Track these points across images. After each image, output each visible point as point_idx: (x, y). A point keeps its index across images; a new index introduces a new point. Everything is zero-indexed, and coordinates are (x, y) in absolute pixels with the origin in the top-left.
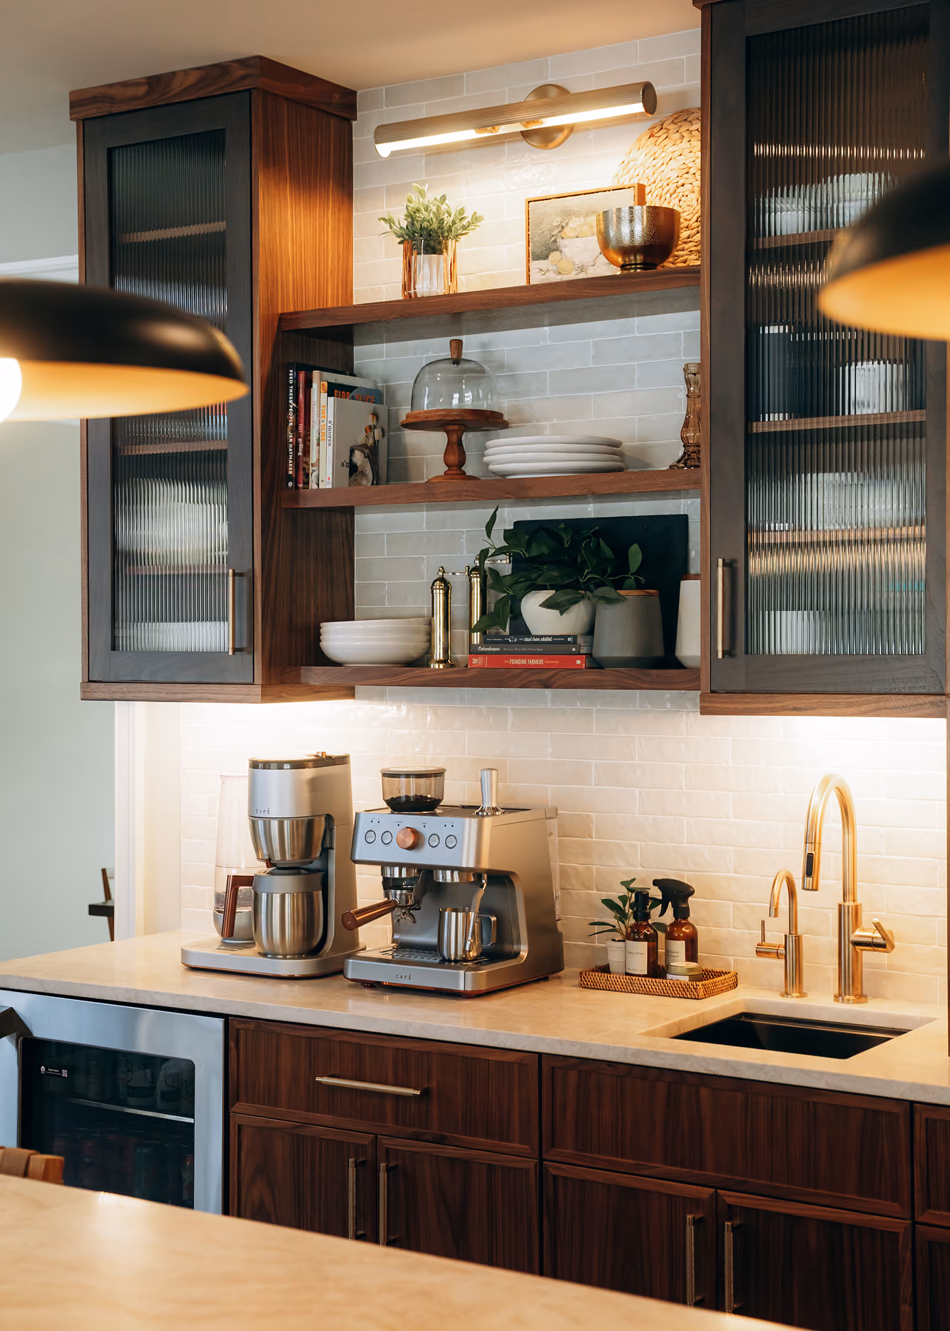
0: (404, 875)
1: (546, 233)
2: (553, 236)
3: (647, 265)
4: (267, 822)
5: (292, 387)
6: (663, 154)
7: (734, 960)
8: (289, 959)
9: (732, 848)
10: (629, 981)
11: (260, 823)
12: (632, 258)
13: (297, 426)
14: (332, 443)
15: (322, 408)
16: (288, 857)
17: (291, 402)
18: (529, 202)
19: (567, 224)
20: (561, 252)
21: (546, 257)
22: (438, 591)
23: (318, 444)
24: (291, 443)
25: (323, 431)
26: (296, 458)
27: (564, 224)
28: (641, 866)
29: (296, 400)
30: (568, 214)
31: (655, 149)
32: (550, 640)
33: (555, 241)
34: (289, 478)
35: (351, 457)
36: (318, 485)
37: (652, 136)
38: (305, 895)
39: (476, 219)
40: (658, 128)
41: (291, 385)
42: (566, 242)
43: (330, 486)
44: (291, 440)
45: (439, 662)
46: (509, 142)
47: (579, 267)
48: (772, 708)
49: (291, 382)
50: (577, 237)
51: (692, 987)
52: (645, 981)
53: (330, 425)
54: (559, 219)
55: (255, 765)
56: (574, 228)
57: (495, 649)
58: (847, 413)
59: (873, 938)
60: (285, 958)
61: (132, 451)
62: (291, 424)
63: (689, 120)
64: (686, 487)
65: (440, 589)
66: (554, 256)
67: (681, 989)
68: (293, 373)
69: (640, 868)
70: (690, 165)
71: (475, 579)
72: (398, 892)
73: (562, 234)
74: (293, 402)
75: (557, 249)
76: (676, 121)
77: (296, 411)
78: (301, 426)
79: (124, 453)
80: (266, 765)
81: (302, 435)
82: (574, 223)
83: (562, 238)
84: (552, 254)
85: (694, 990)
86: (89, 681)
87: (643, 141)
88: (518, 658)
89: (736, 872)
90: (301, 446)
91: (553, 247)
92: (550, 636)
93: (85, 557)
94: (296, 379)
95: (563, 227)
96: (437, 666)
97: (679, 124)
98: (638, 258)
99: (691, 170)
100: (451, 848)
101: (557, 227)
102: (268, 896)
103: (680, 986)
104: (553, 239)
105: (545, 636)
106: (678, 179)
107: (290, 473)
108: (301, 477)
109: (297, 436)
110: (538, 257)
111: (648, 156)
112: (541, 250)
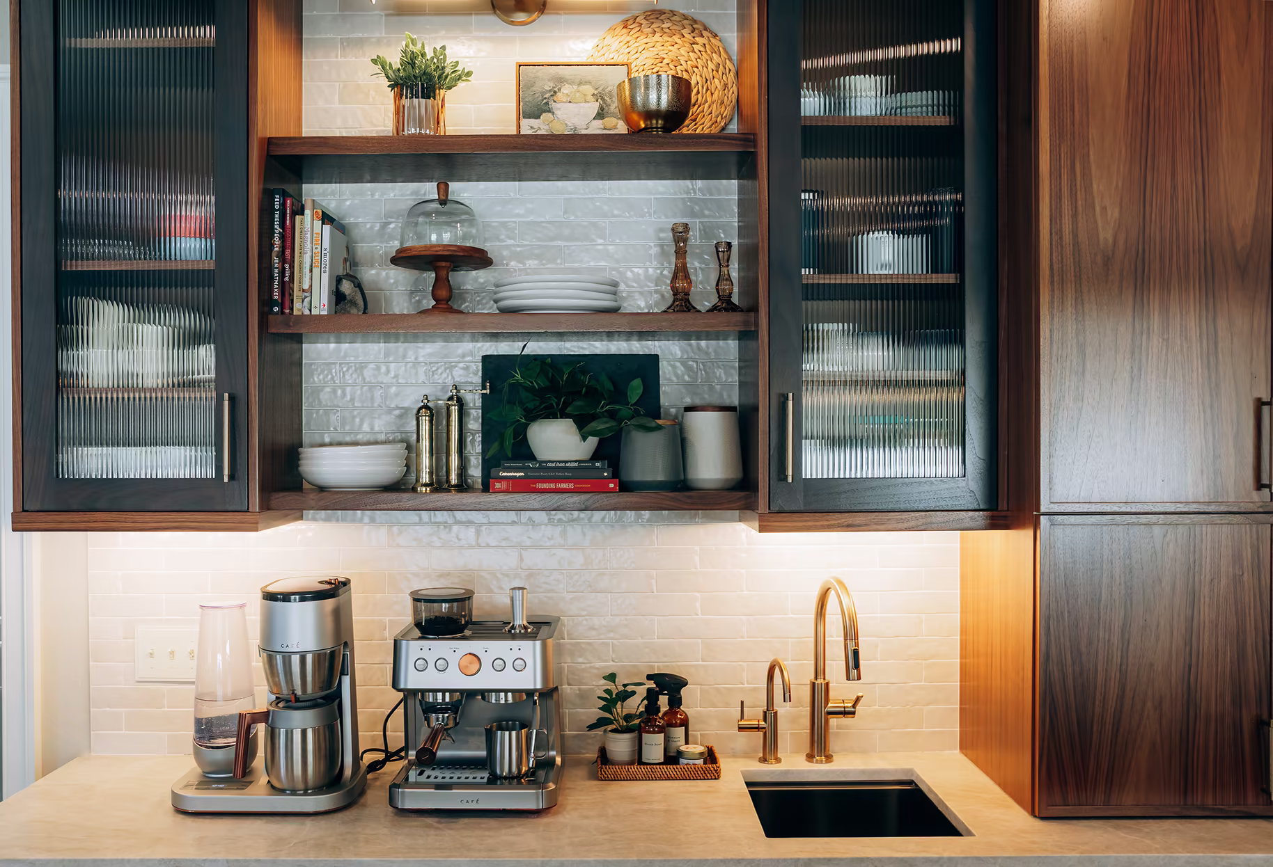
0: (447, 700)
1: (537, 95)
2: (545, 98)
3: (667, 129)
4: (287, 658)
5: (278, 212)
6: (636, 44)
7: (701, 734)
8: (310, 795)
9: (700, 641)
10: (650, 770)
11: (279, 657)
12: (654, 122)
13: (283, 252)
14: (327, 270)
15: (315, 235)
16: (309, 689)
17: (277, 227)
18: (520, 66)
19: (559, 90)
20: (553, 113)
21: (538, 117)
22: (424, 418)
23: (311, 271)
24: (277, 268)
25: (316, 258)
26: (282, 284)
27: (556, 89)
28: (613, 661)
29: (283, 225)
30: (561, 80)
31: (628, 38)
32: (576, 465)
33: (547, 103)
34: (275, 303)
35: (337, 285)
36: (310, 311)
37: (625, 27)
38: (326, 727)
39: (469, 74)
40: (631, 22)
41: (277, 210)
42: (558, 105)
43: (326, 313)
44: (276, 265)
45: (426, 485)
46: (475, 14)
47: (572, 129)
48: (828, 525)
49: (277, 207)
50: (570, 102)
51: (712, 769)
52: (667, 768)
53: (326, 252)
54: (552, 84)
55: (271, 597)
56: (567, 94)
57: (518, 475)
58: (860, 273)
59: (844, 707)
60: (306, 793)
61: (71, 265)
62: (277, 249)
63: (660, 18)
64: (726, 329)
65: (426, 416)
66: (545, 116)
67: (702, 772)
68: (280, 199)
69: (612, 663)
70: (665, 56)
71: (453, 407)
72: (441, 715)
73: (555, 98)
74: (280, 227)
75: (549, 111)
76: (648, 18)
77: (283, 237)
78: (288, 252)
79: (65, 267)
80: (286, 597)
81: (288, 261)
82: (566, 89)
83: (555, 102)
84: (544, 114)
85: (714, 772)
86: (24, 511)
87: (617, 31)
88: (546, 483)
89: (703, 661)
90: (288, 272)
91: (544, 108)
92: (576, 461)
93: (18, 377)
94: (283, 205)
95: (555, 92)
96: (424, 489)
97: (651, 21)
98: (660, 122)
99: (665, 60)
100: (519, 671)
101: (550, 91)
102: (287, 732)
103: (700, 769)
104: (545, 101)
105: (571, 462)
106: (653, 66)
107: (276, 297)
108: (287, 303)
109: (283, 261)
110: (529, 116)
111: (622, 44)
112: (534, 108)
